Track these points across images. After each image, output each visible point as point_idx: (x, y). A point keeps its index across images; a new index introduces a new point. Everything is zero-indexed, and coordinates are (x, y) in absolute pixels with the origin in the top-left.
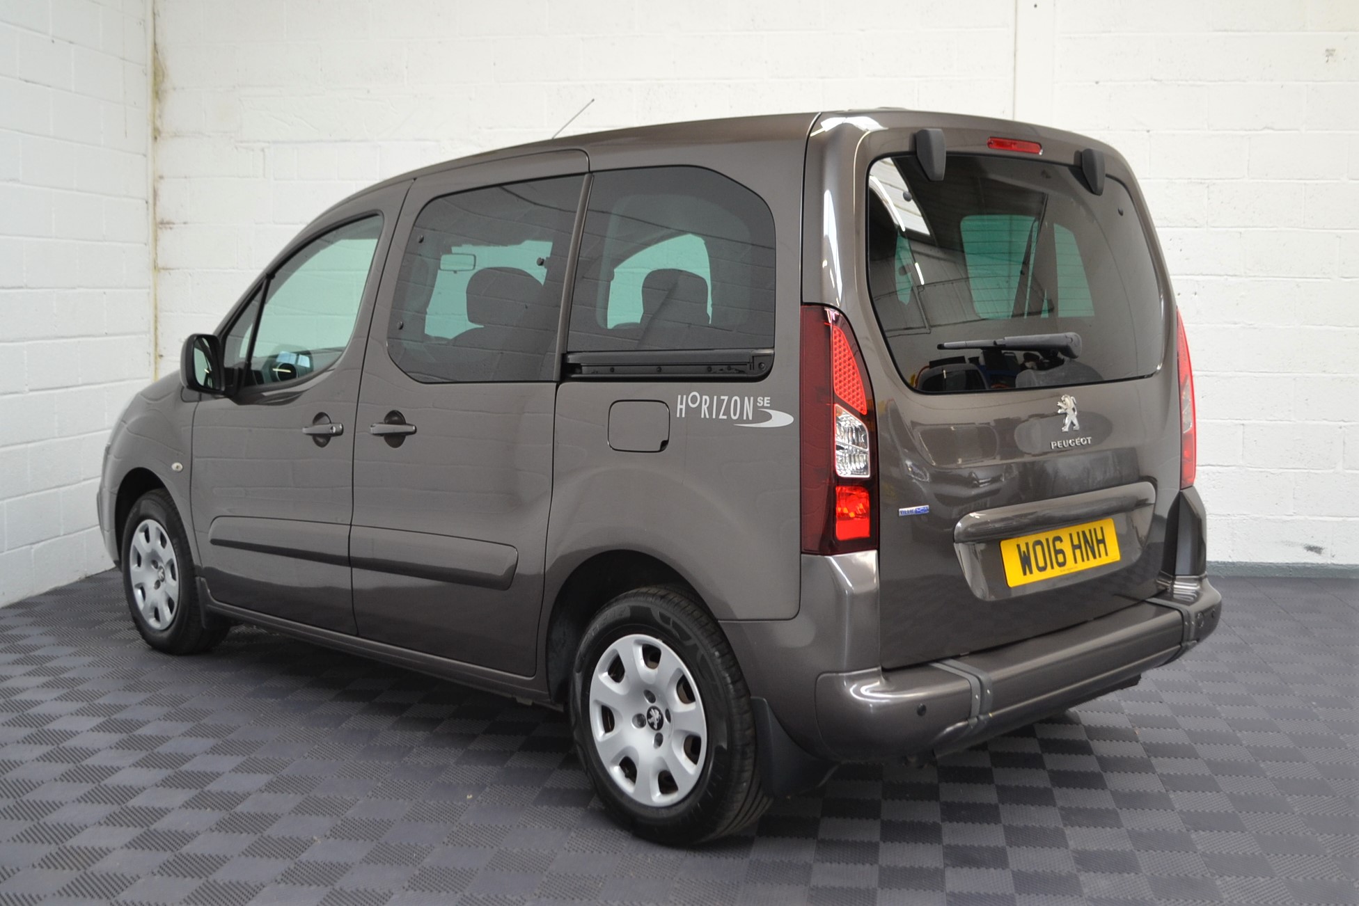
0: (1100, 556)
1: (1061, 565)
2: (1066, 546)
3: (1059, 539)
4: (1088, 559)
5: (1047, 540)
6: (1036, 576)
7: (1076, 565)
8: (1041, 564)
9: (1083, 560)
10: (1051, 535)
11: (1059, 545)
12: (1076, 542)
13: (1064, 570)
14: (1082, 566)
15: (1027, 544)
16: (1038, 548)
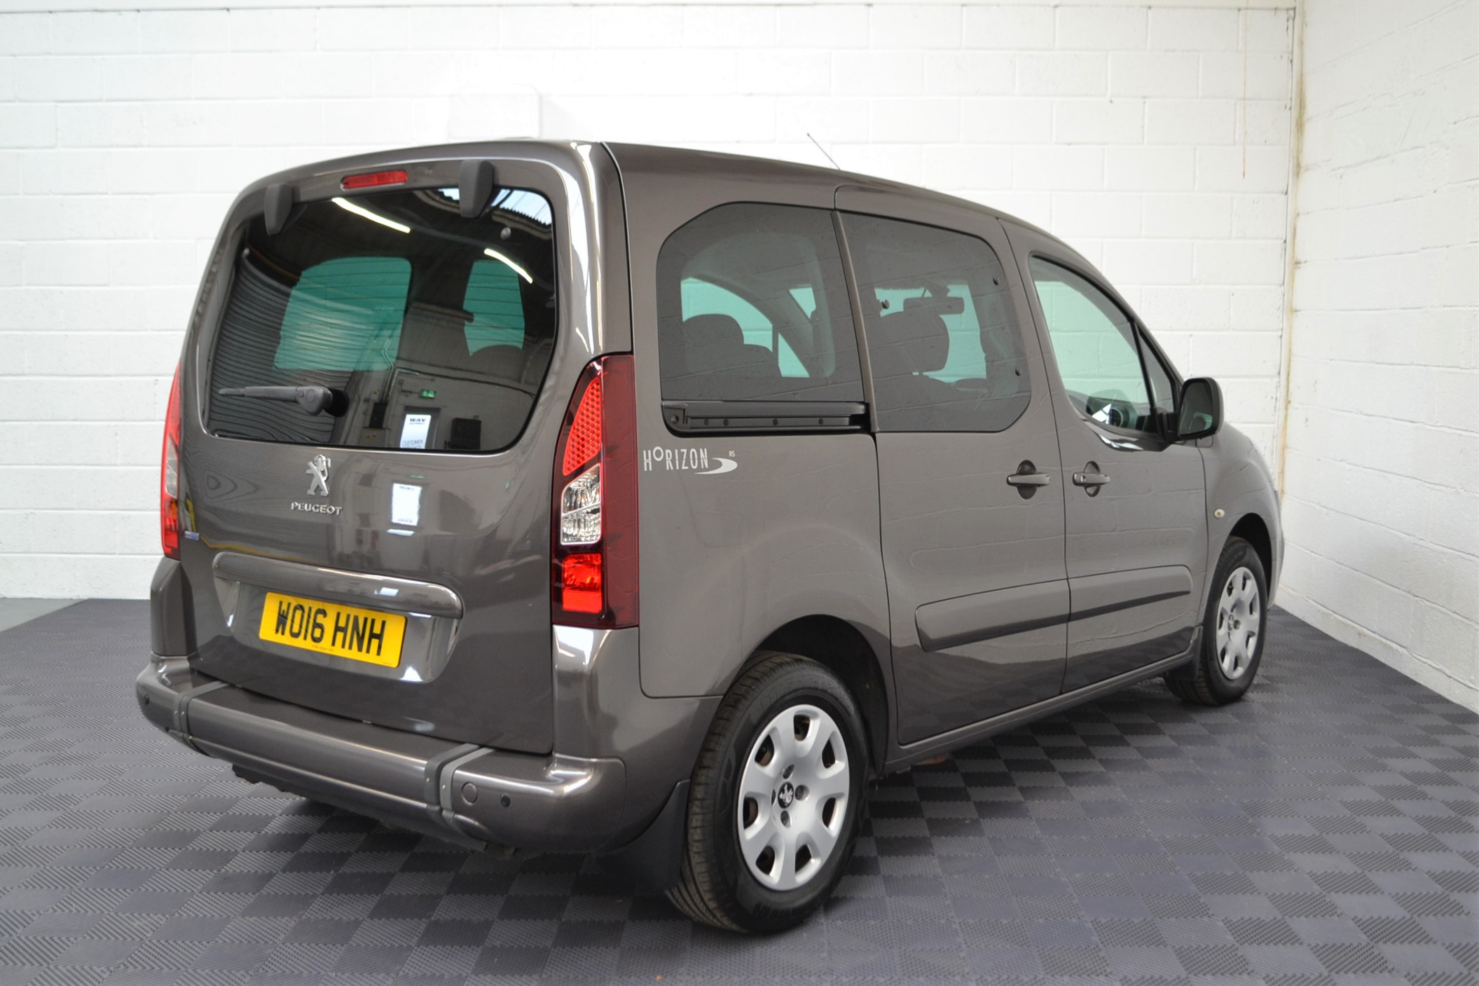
0: (368, 651)
1: (316, 640)
2: (329, 623)
3: (324, 613)
4: (350, 648)
5: (310, 609)
6: (286, 640)
7: (333, 648)
8: (296, 630)
9: (343, 646)
10: (316, 605)
11: (320, 619)
12: (342, 623)
13: (316, 647)
14: (338, 651)
15: (289, 605)
16: (298, 613)
